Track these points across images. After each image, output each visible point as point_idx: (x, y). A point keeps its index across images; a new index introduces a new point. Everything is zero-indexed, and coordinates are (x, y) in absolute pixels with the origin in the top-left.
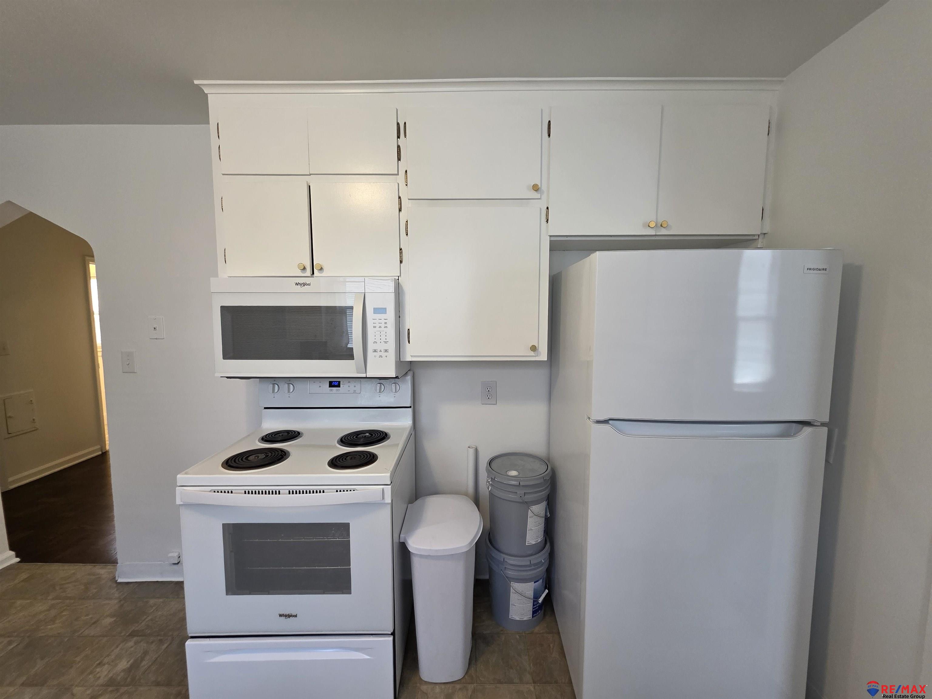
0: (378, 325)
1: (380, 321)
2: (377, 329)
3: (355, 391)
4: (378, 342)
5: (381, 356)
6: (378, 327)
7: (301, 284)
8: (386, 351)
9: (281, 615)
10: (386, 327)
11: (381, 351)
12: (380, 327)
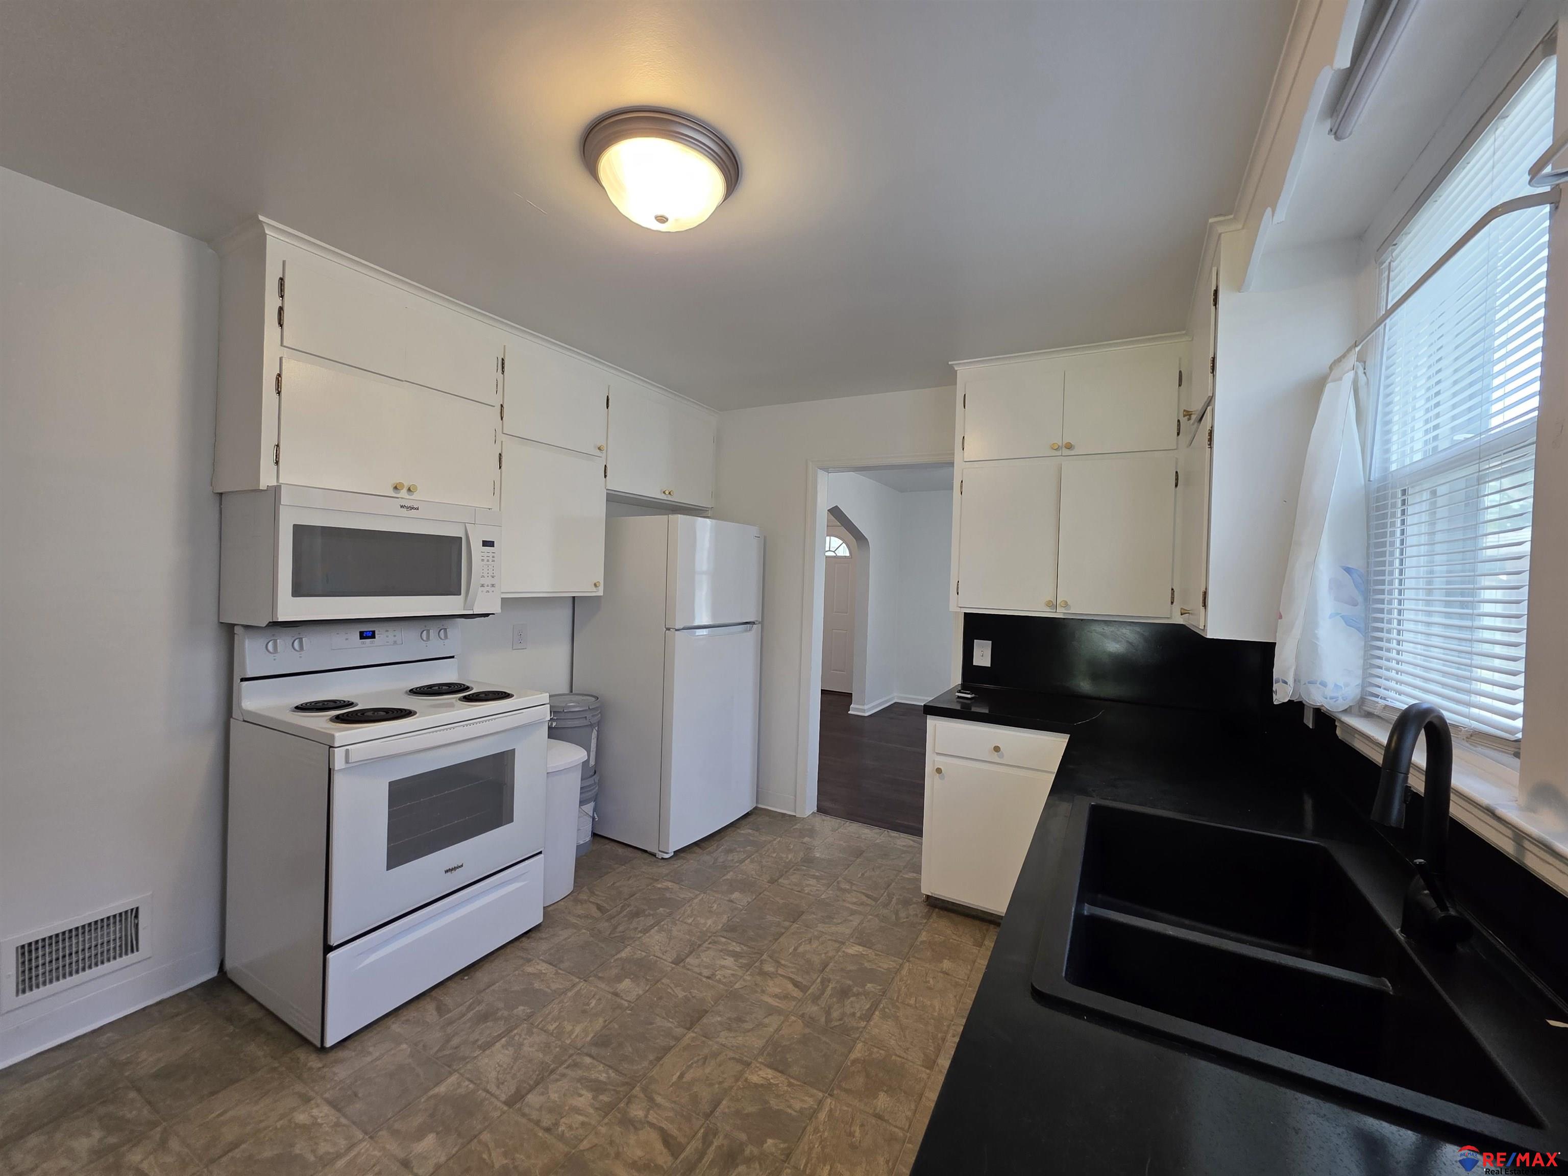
0: (486, 559)
1: (488, 554)
2: (485, 562)
3: (395, 642)
4: (486, 577)
5: (488, 591)
6: (486, 560)
7: (407, 508)
8: (493, 585)
9: (446, 871)
10: (493, 561)
11: (488, 586)
12: (488, 561)
